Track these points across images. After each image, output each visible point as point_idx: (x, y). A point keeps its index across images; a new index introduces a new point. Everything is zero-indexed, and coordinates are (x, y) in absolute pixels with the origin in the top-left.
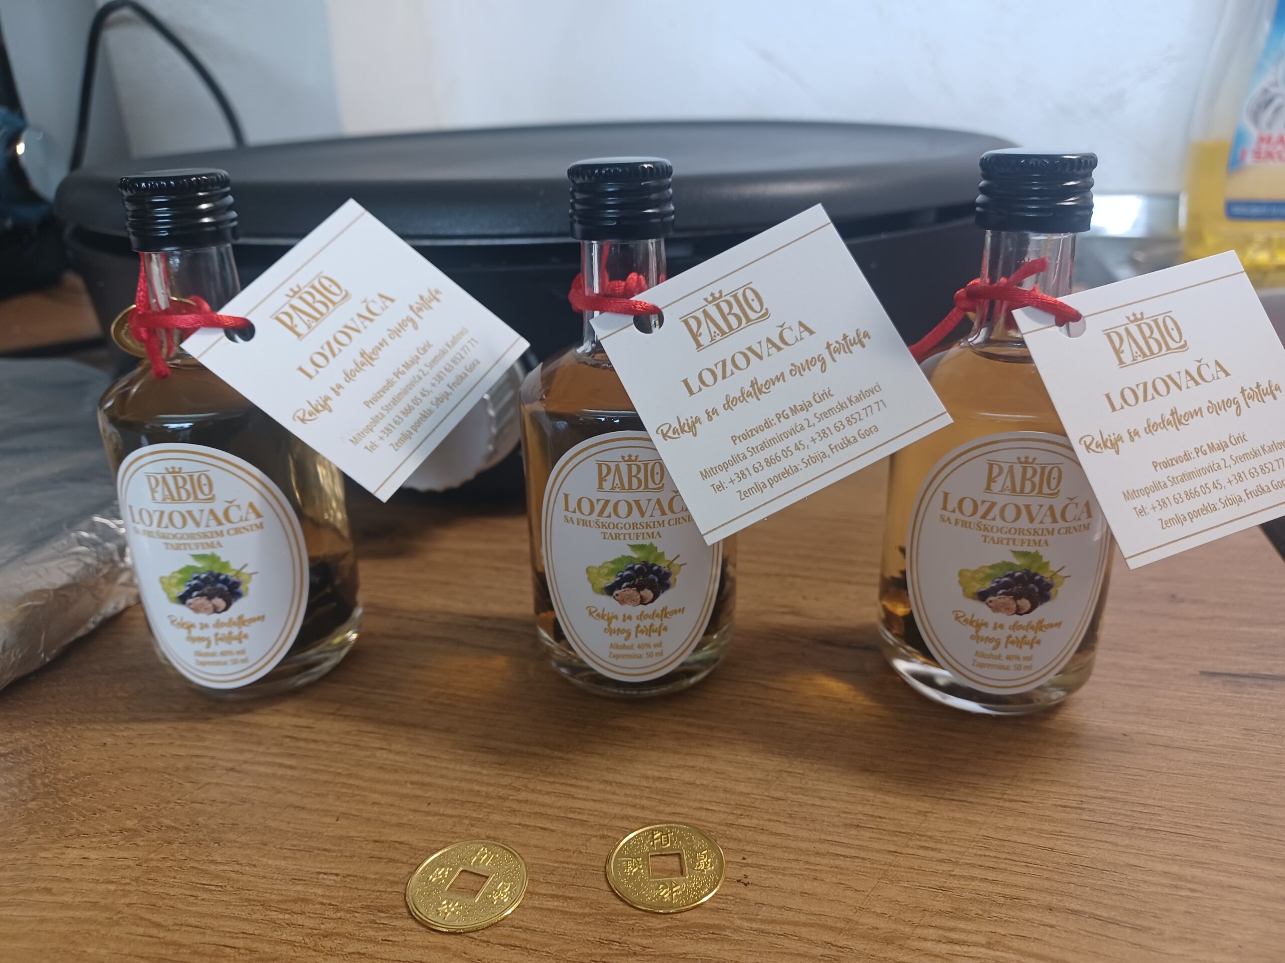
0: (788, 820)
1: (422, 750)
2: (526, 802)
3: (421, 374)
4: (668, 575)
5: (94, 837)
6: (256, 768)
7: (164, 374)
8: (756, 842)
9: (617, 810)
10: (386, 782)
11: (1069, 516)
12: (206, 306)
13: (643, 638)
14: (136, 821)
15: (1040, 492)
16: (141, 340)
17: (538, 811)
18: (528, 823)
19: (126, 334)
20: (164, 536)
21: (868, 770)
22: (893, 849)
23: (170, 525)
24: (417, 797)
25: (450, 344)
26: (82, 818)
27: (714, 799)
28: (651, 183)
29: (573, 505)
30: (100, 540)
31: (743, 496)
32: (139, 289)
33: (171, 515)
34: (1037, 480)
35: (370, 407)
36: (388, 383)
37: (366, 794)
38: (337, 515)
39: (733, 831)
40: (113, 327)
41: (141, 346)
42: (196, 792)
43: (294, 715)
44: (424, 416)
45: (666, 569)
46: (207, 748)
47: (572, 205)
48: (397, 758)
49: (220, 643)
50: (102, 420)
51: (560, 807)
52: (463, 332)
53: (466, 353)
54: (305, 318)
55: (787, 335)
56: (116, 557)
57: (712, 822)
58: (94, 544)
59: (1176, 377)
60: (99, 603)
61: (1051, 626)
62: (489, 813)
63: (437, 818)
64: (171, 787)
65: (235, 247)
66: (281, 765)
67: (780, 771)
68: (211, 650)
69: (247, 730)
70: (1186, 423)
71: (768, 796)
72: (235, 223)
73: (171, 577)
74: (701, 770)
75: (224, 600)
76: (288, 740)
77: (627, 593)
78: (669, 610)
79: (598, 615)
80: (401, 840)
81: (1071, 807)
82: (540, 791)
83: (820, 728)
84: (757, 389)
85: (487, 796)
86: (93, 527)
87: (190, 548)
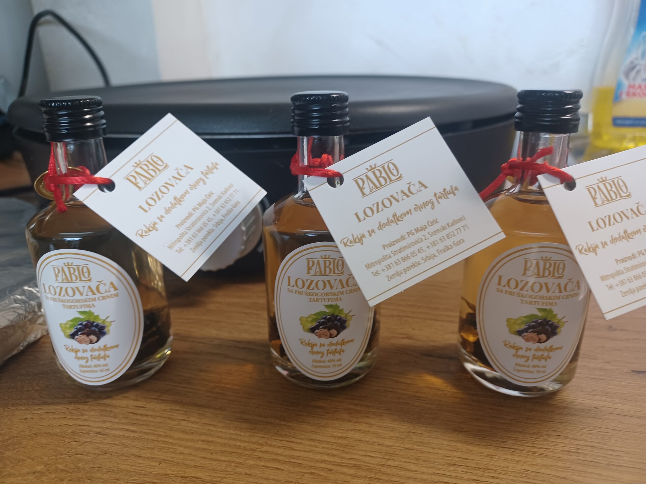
0: (415, 462)
1: (206, 421)
2: (267, 452)
3: (207, 209)
4: (345, 321)
5: (18, 476)
6: (113, 432)
7: (63, 210)
8: (398, 476)
9: (318, 457)
10: (187, 440)
11: (568, 289)
12: (88, 172)
13: (331, 357)
14: (42, 466)
15: (553, 276)
16: (51, 191)
17: (274, 458)
18: (268, 465)
19: (43, 187)
20: (62, 301)
21: (457, 431)
22: (475, 478)
23: (66, 295)
24: (204, 449)
25: (224, 193)
26: (12, 465)
27: (373, 449)
28: (338, 105)
29: (293, 283)
30: (27, 300)
31: (390, 279)
32: (50, 162)
33: (66, 289)
34: (551, 269)
35: (179, 228)
36: (189, 214)
37: (176, 447)
38: (159, 284)
39: (385, 469)
40: (35, 183)
41: (51, 194)
42: (78, 448)
43: (135, 400)
44: (209, 233)
45: (344, 318)
46: (85, 420)
47: (293, 116)
48: (193, 425)
49: (93, 360)
50: (28, 235)
51: (286, 456)
52: (231, 186)
53: (232, 197)
54: (144, 179)
55: (412, 188)
56: (36, 310)
57: (373, 464)
58: (24, 302)
59: (625, 212)
60: (26, 335)
61: (557, 349)
62: (246, 459)
63: (216, 462)
64: (64, 445)
65: (105, 139)
66: (127, 430)
67: (409, 432)
68: (88, 364)
69: (108, 409)
70: (632, 237)
71: (403, 447)
72: (105, 126)
73: (66, 324)
74: (364, 432)
75: (96, 336)
76: (131, 415)
77: (322, 331)
78: (345, 341)
79: (306, 344)
80: (196, 476)
81: (572, 452)
82: (274, 445)
83: (429, 406)
84: (396, 219)
85: (245, 449)
86: (23, 293)
87: (77, 308)
